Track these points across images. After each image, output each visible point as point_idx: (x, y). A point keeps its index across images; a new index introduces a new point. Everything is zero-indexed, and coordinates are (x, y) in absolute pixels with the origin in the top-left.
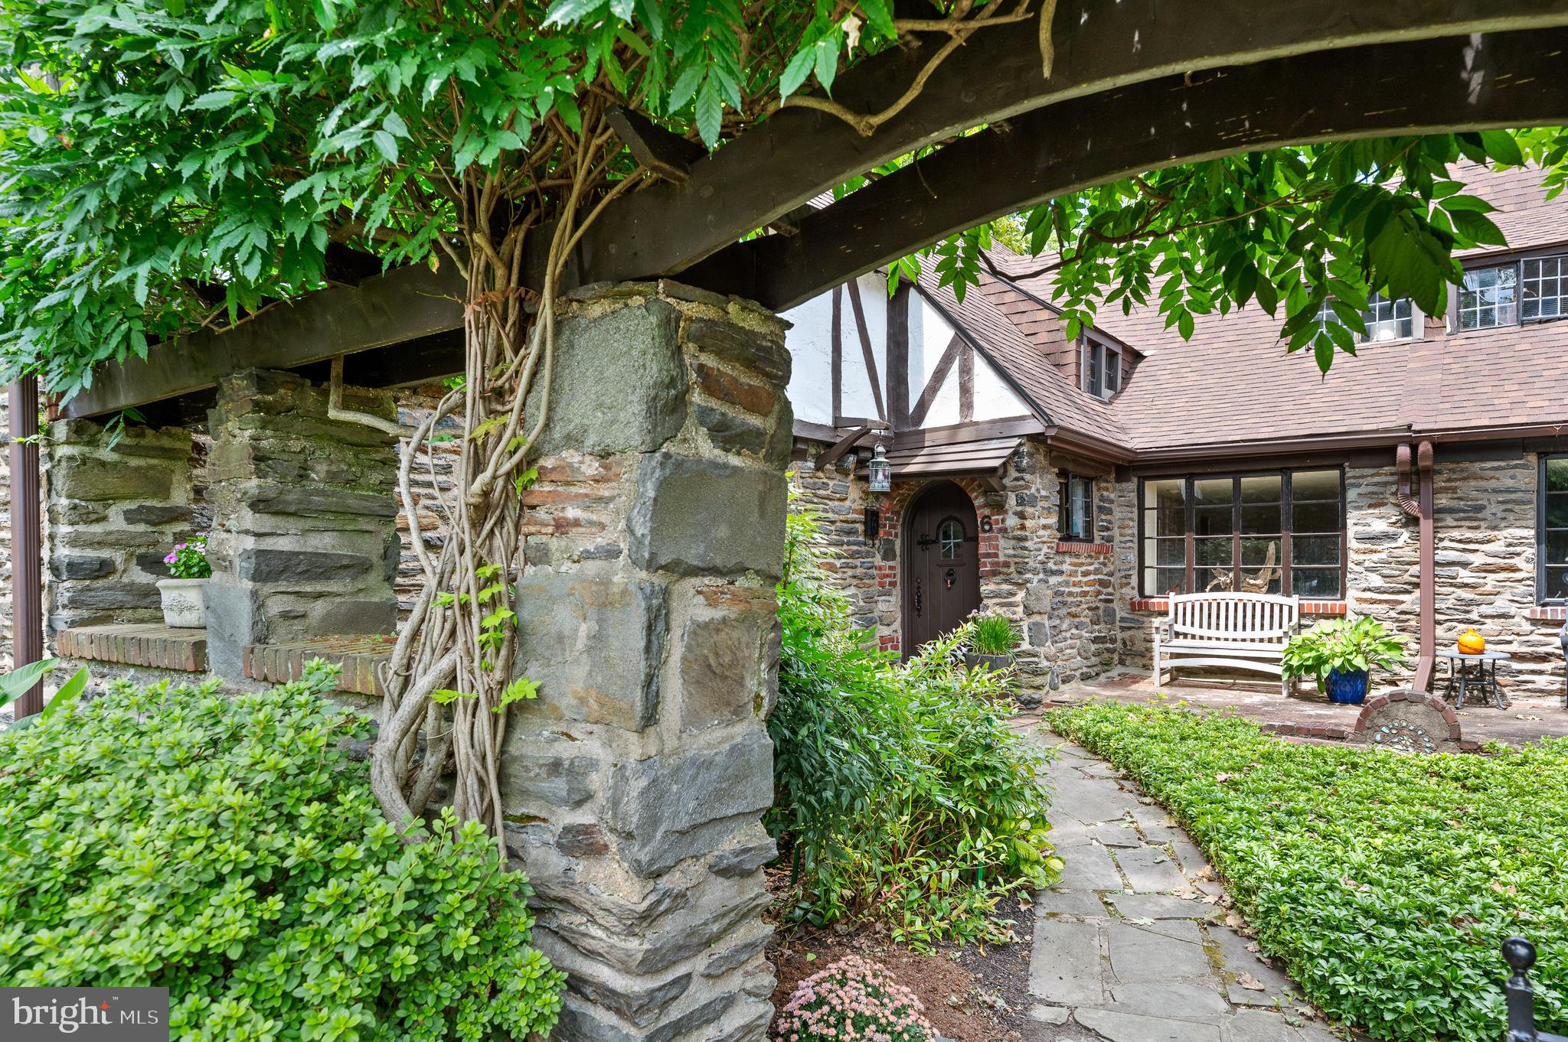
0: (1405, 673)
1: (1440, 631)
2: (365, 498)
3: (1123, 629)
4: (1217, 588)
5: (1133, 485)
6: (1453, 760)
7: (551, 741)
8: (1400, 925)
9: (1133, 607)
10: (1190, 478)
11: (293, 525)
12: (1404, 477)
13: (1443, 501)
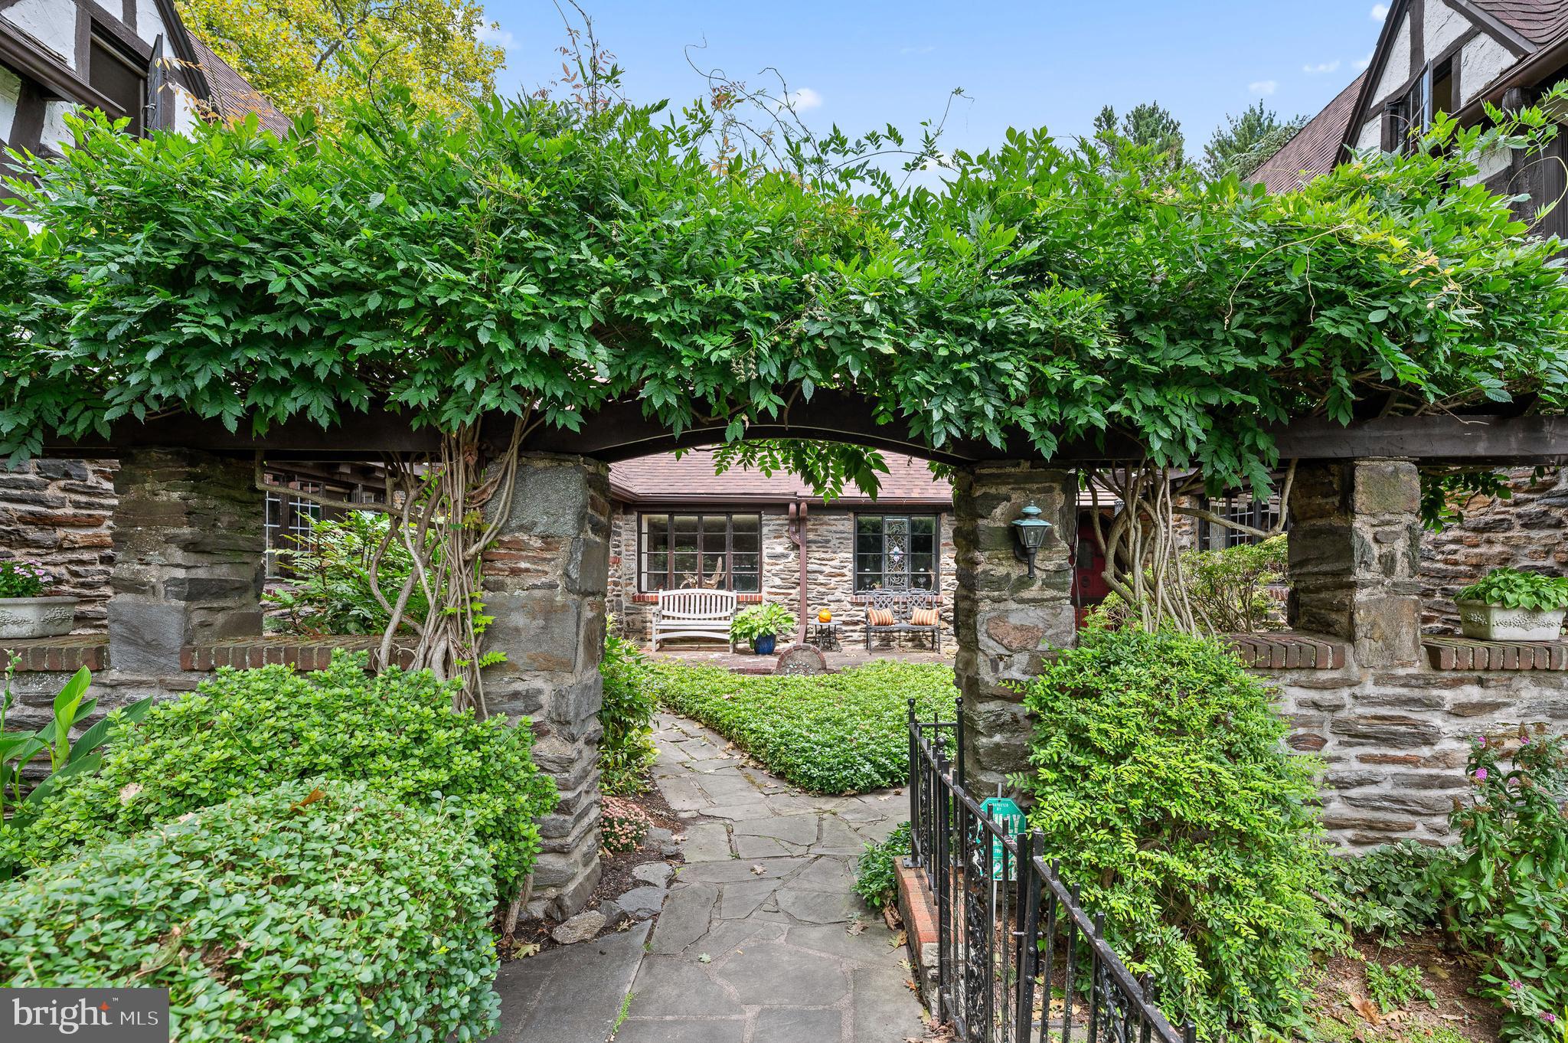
0: (792, 635)
1: (809, 610)
2: (248, 540)
3: (627, 614)
4: (687, 586)
5: (634, 517)
6: (830, 679)
7: (509, 683)
8: (830, 746)
9: (634, 599)
10: (672, 514)
11: (205, 560)
12: (792, 521)
13: (811, 536)
